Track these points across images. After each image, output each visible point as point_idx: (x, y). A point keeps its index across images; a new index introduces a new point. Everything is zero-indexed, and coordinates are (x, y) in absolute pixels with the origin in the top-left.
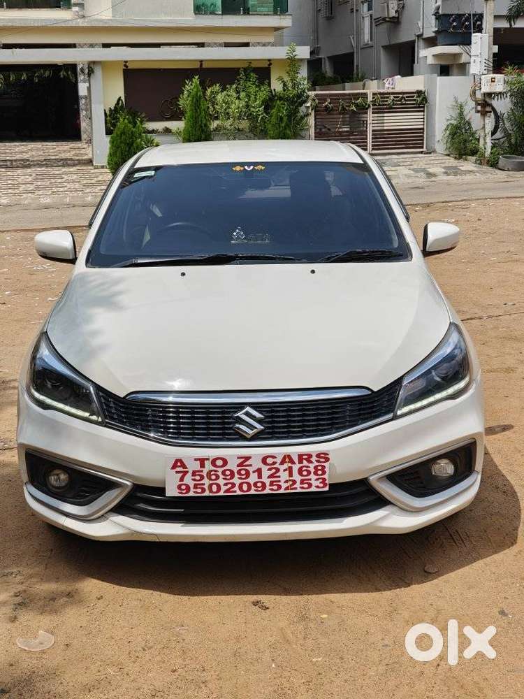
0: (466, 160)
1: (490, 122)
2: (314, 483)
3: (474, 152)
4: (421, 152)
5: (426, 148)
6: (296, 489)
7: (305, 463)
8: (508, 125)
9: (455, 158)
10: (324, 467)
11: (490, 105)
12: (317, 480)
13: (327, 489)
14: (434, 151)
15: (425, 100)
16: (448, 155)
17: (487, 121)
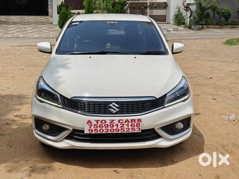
0: (180, 26)
1: (189, 14)
2: (136, 129)
3: (183, 24)
4: (165, 23)
5: (167, 22)
6: (130, 131)
7: (133, 122)
8: (195, 14)
9: (177, 25)
10: (139, 124)
11: (189, 8)
12: (137, 128)
13: (140, 131)
14: (170, 23)
15: (167, 5)
16: (175, 24)
17: (188, 13)
